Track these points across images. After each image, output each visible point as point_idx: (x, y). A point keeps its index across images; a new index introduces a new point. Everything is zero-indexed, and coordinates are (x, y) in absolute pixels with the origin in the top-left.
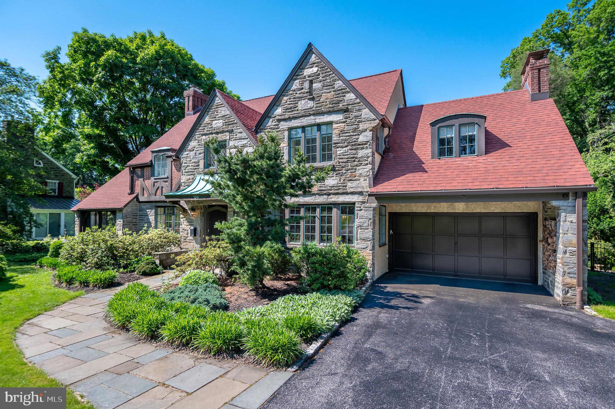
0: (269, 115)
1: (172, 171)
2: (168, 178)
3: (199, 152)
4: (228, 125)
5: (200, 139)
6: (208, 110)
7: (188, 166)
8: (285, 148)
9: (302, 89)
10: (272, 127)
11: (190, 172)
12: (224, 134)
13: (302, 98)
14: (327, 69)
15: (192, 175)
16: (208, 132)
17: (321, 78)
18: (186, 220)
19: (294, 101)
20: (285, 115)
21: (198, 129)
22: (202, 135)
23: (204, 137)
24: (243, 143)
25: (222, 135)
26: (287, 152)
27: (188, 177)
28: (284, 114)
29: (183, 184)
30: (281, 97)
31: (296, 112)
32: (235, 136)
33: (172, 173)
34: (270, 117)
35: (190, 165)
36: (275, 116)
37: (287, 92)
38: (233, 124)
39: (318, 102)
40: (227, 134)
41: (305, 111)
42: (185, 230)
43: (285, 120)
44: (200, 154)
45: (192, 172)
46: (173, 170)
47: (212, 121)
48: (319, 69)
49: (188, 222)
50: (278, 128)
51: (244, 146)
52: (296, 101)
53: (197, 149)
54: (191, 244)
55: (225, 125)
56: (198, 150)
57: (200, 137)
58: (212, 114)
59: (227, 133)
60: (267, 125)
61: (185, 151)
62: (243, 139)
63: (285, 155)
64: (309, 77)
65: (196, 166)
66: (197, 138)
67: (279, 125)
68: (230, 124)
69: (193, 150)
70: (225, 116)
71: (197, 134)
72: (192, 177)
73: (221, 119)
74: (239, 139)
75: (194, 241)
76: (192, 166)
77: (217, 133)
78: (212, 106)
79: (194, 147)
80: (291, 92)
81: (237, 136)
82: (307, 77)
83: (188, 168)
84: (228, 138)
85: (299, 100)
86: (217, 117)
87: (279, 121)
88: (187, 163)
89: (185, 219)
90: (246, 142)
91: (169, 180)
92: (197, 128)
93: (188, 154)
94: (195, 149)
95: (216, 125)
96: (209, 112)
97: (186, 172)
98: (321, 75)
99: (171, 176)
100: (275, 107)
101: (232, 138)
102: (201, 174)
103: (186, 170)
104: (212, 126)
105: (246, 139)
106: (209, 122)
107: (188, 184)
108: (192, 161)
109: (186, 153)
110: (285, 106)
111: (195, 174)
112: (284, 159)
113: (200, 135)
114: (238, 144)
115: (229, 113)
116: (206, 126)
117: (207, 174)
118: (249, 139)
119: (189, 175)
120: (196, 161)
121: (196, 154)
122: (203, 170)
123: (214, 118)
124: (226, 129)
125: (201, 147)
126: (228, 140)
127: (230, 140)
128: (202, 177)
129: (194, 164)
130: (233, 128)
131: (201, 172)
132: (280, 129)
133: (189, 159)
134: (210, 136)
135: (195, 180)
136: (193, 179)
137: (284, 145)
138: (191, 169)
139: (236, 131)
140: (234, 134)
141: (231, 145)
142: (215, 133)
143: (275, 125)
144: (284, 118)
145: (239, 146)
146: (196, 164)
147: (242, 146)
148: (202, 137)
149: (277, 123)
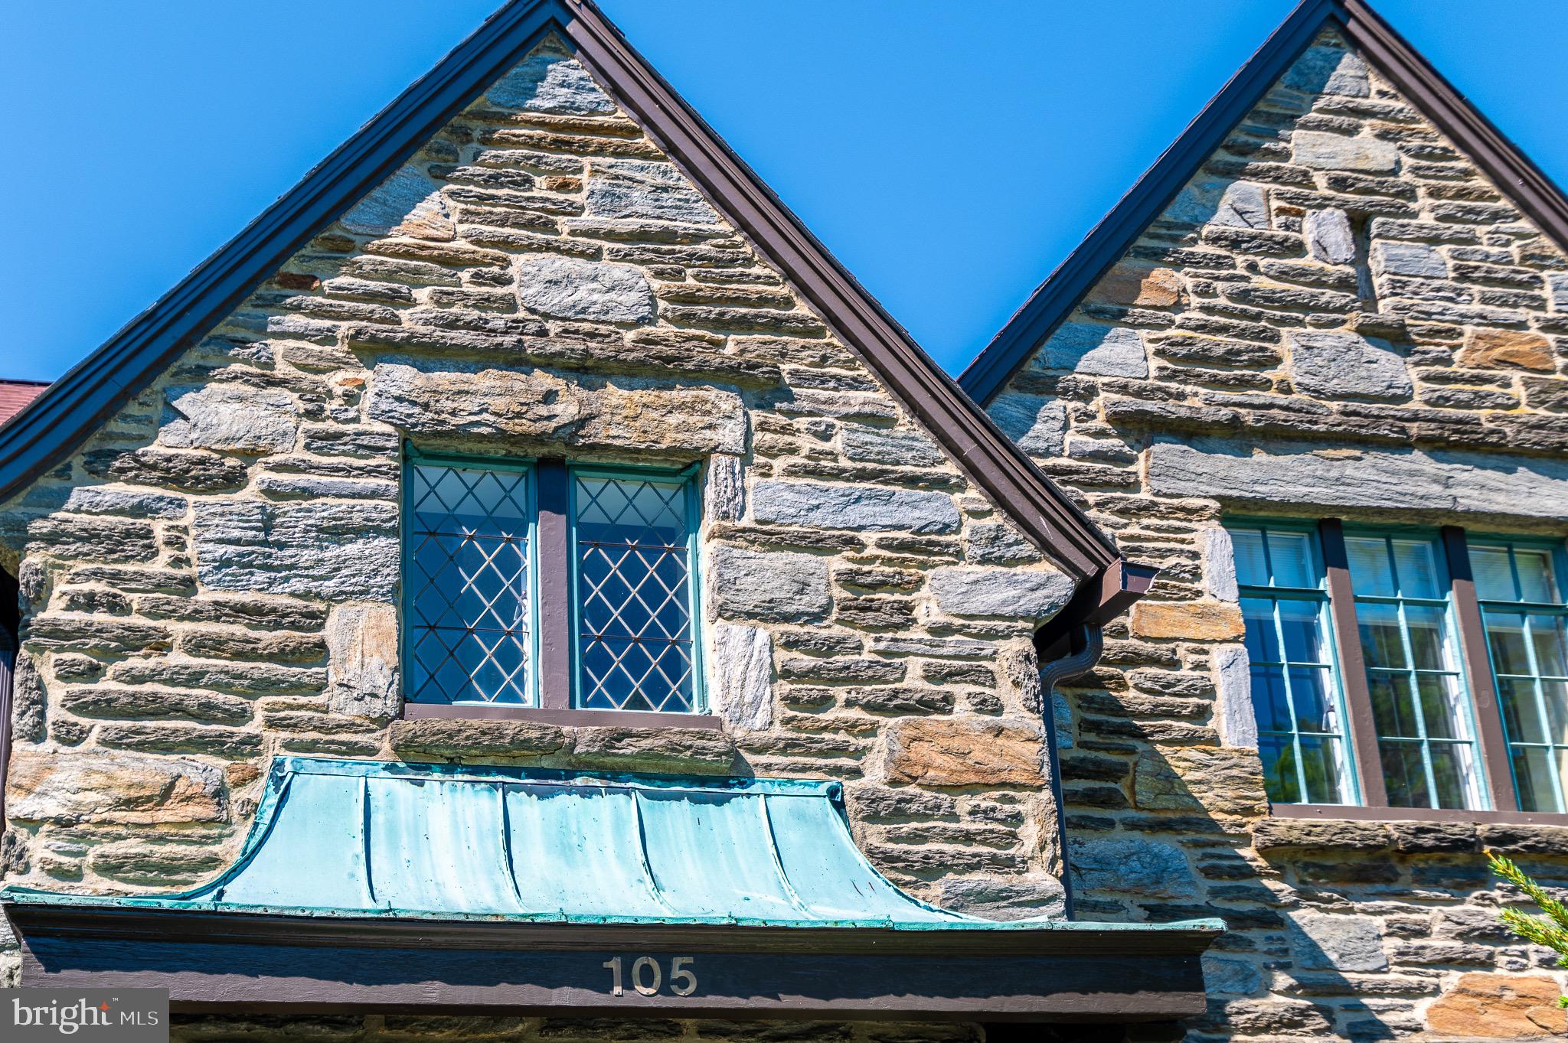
0: (1037, 368)
3: (328, 509)
4: (720, 324)
5: (335, 381)
6: (440, 139)
7: (133, 642)
8: (1218, 656)
9: (1298, 249)
11: (177, 710)
12: (680, 395)
13: (1306, 308)
14: (1466, 174)
15: (200, 744)
17: (1427, 219)
19: (1243, 315)
20: (1182, 396)
21: (305, 283)
22: (373, 351)
23: (402, 376)
24: (913, 517)
25: (649, 396)
26: (1246, 691)
27: (150, 769)
28: (1173, 386)
29: (40, 847)
30: (1127, 265)
31: (1271, 395)
32: (806, 443)
34: (1047, 388)
35: (179, 629)
37: (1176, 240)
38: (776, 326)
39: (1440, 369)
40: (726, 401)
41: (1353, 406)
43: (1191, 432)
44: (338, 532)
45: (205, 712)
47: (506, 244)
48: (1408, 161)
50: (1128, 488)
51: (922, 548)
52: (1257, 317)
53: (287, 479)
55: (684, 320)
56: (308, 493)
57: (338, 365)
58: (493, 181)
59: (711, 393)
61: (98, 475)
62: (911, 481)
63: (1220, 706)
64: (1338, 183)
65: (282, 656)
66: (282, 369)
67: (1131, 461)
68: (744, 325)
69: (234, 481)
70: (668, 236)
71: (288, 334)
72: (210, 767)
73: (626, 257)
74: (862, 475)
76: (198, 646)
77: (587, 370)
79: (251, 455)
80: (1201, 248)
81: (837, 444)
82: (1320, 180)
83: (136, 662)
84: (730, 435)
85: (1283, 322)
86: (564, 224)
87: (1136, 428)
88: (115, 606)
90: (947, 516)
92: (292, 267)
93: (140, 510)
94: (259, 475)
95: (555, 300)
96: (457, 157)
97: (103, 707)
98: (1423, 201)
100: (1078, 322)
101: (771, 452)
102: (352, 749)
103: (106, 685)
104: (499, 291)
105: (942, 483)
106: (462, 244)
107: (133, 846)
108: (205, 595)
109: (115, 491)
110: (1172, 332)
111: (254, 741)
112: (1215, 741)
113: (340, 350)
114: (854, 515)
115: (725, 227)
116: (417, 279)
117: (451, 767)
118: (973, 492)
119: (162, 746)
120: (268, 600)
121: (267, 528)
122: (391, 706)
123: (530, 225)
124: (700, 354)
125: (348, 471)
126: (718, 464)
127: (746, 459)
128: (390, 789)
129: (239, 630)
130: (786, 367)
131: (350, 727)
132: (1144, 496)
133: (159, 566)
134: (487, 380)
135: (252, 808)
136: (220, 794)
137: (1204, 631)
138: (194, 679)
139: (824, 395)
140: (802, 423)
141: (769, 512)
142: (550, 363)
143: (1096, 456)
144: (1183, 413)
145: (869, 537)
146: (269, 638)
147: (903, 546)
148: (366, 374)
149: (1114, 443)
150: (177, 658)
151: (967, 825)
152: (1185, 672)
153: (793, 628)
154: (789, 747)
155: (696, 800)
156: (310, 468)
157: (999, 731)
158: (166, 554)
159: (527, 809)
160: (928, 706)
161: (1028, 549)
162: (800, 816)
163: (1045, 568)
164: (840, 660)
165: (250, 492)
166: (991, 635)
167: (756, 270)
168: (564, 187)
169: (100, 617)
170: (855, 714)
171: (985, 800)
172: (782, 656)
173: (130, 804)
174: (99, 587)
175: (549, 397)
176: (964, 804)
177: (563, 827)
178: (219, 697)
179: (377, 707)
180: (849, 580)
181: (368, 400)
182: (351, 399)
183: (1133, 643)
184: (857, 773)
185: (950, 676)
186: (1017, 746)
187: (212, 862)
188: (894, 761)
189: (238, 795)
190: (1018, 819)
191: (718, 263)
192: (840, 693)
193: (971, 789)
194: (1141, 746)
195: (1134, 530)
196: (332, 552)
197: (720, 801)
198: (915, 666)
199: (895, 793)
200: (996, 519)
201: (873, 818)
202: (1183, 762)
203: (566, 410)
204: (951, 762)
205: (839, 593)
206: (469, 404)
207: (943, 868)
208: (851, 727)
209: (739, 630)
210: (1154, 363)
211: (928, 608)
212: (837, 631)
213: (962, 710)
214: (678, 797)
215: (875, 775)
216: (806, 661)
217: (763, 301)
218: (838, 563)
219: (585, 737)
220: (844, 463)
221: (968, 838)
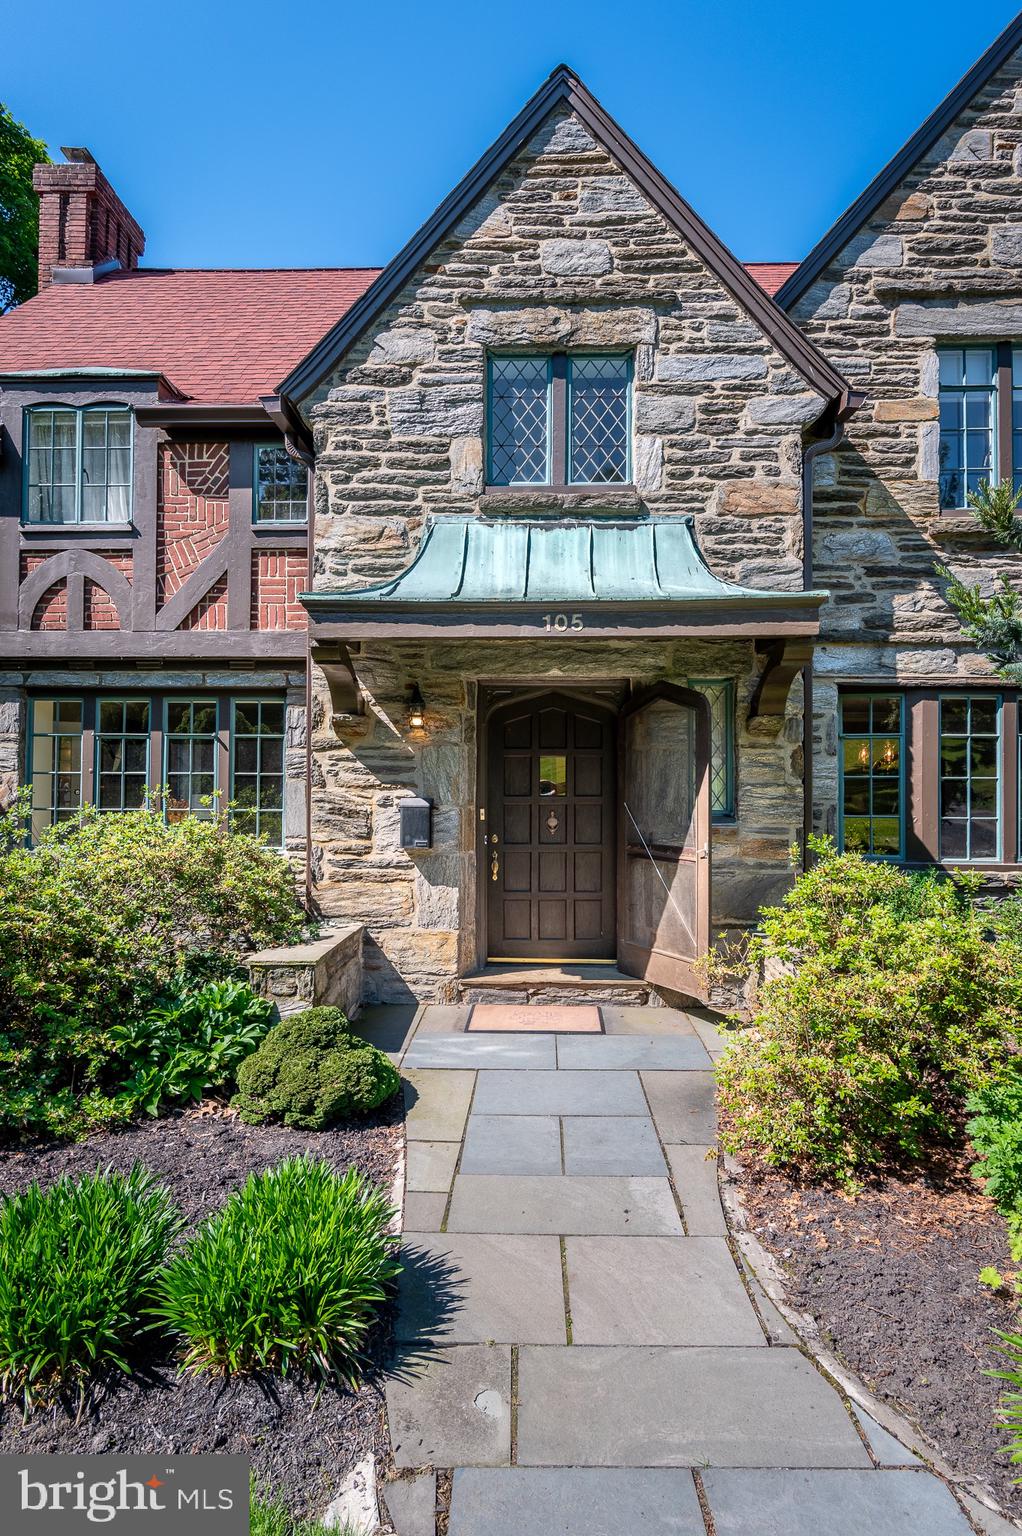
0: (835, 265)
1: (160, 498)
2: (134, 533)
3: (449, 390)
4: (646, 270)
5: (452, 322)
6: (504, 177)
7: (364, 464)
8: (922, 429)
9: (1007, 171)
10: (847, 321)
11: (384, 495)
12: (622, 313)
13: (1006, 210)
15: (393, 511)
16: (513, 292)
18: (360, 758)
19: (966, 219)
20: (921, 275)
21: (434, 270)
22: (470, 304)
23: (483, 316)
24: (741, 371)
25: (603, 315)
26: (935, 448)
27: (373, 524)
28: (917, 269)
29: (329, 561)
30: (897, 194)
31: (978, 269)
32: (688, 334)
33: (160, 509)
34: (838, 277)
35: (384, 456)
36: (868, 277)
37: (928, 175)
38: (676, 268)
40: (645, 314)
42: (351, 814)
43: (923, 297)
44: (454, 402)
45: (396, 496)
46: (169, 495)
47: (536, 236)
49: (374, 770)
50: (882, 334)
51: (746, 388)
52: (975, 219)
53: (430, 376)
54: (397, 887)
55: (626, 270)
56: (440, 383)
57: (454, 313)
58: (531, 199)
59: (638, 311)
60: (822, 310)
61: (343, 381)
62: (742, 351)
63: (920, 457)
65: (430, 467)
66: (428, 318)
67: (886, 317)
68: (659, 269)
69: (405, 380)
70: (621, 220)
71: (429, 298)
72: (397, 523)
73: (599, 236)
74: (716, 350)
75: (415, 873)
76: (392, 464)
77: (575, 304)
78: (531, 161)
79: (413, 365)
80: (948, 177)
81: (704, 333)
83: (365, 473)
84: (647, 334)
85: (990, 220)
86: (567, 219)
87: (891, 297)
88: (356, 447)
89: (346, 752)
90: (761, 369)
91: (146, 546)
92: (431, 261)
93: (363, 399)
94: (418, 375)
95: (562, 265)
96: (511, 186)
97: (352, 496)
99: (160, 526)
100: (864, 235)
101: (669, 341)
102: (462, 510)
103: (353, 485)
104: (533, 263)
105: (759, 351)
106: (515, 238)
107: (367, 560)
108: (395, 439)
109: (352, 389)
110: (921, 235)
111: (418, 508)
112: (915, 476)
113: (454, 305)
114: (710, 373)
115: (652, 212)
116: (491, 261)
117: (507, 516)
118: (776, 355)
119: (378, 513)
120: (423, 439)
121: (422, 401)
122: (478, 489)
123: (549, 223)
124: (634, 290)
125: (458, 370)
126: (642, 348)
127: (655, 346)
128: (478, 529)
129: (410, 455)
130: (679, 292)
131: (461, 500)
132: (892, 338)
133: (373, 426)
134: (525, 315)
135: (418, 540)
136: (404, 534)
137: (916, 415)
138: (391, 480)
139: (698, 305)
140: (686, 323)
141: (666, 375)
142: (558, 302)
143: (866, 317)
144: (919, 287)
145: (717, 384)
146: (424, 458)
147: (736, 388)
148: (467, 317)
149: (877, 308)
150: (384, 470)
151: (757, 534)
152: (903, 439)
153: (674, 437)
154: (668, 499)
155: (621, 528)
156: (441, 370)
157: (777, 485)
158: (377, 419)
159: (540, 538)
160: (740, 474)
161: (803, 384)
162: (670, 534)
163: (812, 394)
164: (697, 452)
165: (414, 385)
166: (777, 433)
167: (668, 236)
168: (567, 198)
169: (349, 452)
170: (704, 480)
171: (766, 521)
172: (668, 451)
173: (365, 541)
174: (348, 438)
175: (556, 321)
176: (755, 523)
177: (556, 545)
178: (402, 488)
179: (473, 489)
180: (705, 409)
181: (468, 330)
182: (460, 331)
183: (874, 424)
184: (702, 510)
185: (755, 457)
186: (786, 493)
187: (400, 566)
188: (721, 504)
189: (412, 534)
190: (782, 530)
191: (646, 233)
192: (696, 469)
193: (760, 516)
194: (872, 482)
195: (883, 359)
196: (453, 412)
197: (631, 528)
198: (736, 453)
199: (720, 520)
200: (788, 368)
201: (709, 533)
202: (896, 489)
203: (564, 327)
204: (750, 503)
205: (700, 416)
206: (516, 329)
207: (742, 557)
208: (701, 487)
209: (647, 440)
210: (908, 255)
211: (746, 421)
212: (698, 436)
213: (759, 474)
214: (612, 527)
215: (712, 510)
216: (680, 454)
217: (670, 254)
218: (700, 400)
219: (568, 499)
220: (708, 344)
221: (756, 541)
